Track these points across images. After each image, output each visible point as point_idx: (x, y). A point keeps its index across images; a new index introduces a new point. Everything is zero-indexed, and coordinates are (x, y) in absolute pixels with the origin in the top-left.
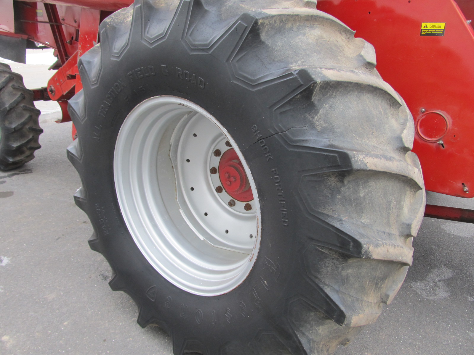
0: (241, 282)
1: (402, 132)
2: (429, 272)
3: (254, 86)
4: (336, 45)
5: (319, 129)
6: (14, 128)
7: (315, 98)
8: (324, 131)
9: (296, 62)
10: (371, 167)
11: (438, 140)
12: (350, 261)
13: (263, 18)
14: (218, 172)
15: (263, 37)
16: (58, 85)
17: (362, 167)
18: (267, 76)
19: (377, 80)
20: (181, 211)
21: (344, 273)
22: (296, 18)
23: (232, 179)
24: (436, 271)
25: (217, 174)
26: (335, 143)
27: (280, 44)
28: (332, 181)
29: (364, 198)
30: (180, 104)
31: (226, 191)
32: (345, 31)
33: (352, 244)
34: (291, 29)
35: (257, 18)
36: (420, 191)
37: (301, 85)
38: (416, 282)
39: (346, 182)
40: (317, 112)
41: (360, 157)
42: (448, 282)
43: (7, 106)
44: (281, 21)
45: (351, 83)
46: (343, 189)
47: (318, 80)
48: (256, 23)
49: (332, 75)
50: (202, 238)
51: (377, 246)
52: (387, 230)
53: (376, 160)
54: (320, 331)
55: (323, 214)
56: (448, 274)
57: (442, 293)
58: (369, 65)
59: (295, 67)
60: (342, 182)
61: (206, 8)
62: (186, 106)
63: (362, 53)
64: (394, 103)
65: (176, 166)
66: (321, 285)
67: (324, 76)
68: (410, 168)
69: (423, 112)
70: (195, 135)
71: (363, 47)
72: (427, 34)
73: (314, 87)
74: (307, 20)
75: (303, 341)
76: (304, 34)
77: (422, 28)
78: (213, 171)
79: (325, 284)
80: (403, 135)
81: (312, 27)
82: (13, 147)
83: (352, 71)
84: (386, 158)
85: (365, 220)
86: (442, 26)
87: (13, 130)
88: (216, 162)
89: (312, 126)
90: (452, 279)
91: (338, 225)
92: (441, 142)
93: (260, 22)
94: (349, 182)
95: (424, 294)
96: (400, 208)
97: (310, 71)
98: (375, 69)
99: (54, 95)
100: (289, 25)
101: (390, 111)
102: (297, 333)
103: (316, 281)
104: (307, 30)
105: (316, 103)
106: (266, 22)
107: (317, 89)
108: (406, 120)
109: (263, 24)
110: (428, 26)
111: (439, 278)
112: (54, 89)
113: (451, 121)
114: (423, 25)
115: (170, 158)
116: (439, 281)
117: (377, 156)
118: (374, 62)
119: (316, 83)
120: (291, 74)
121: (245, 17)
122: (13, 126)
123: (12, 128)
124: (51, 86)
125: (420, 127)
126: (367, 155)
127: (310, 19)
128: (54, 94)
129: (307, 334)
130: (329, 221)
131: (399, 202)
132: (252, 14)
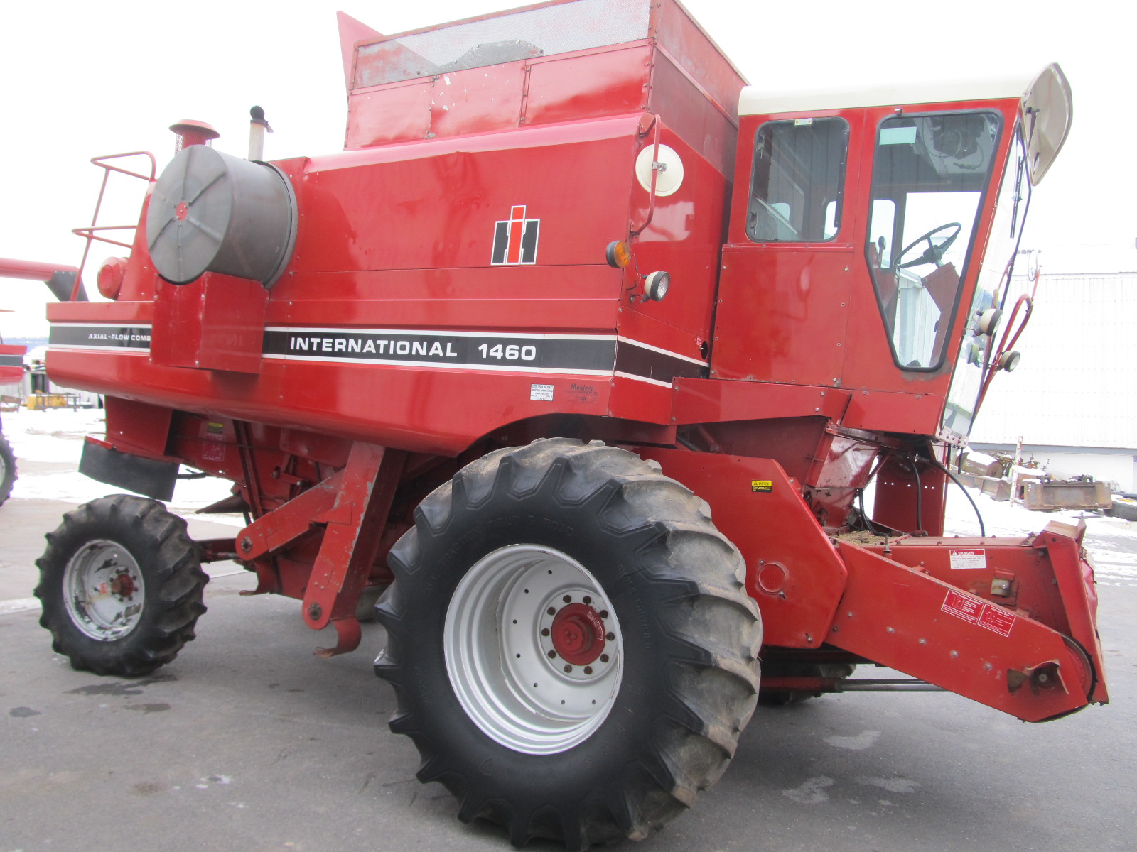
0: (602, 722)
1: (735, 571)
2: (806, 781)
3: (620, 534)
4: (680, 504)
5: (673, 567)
6: (176, 602)
7: (668, 543)
8: (675, 568)
9: (652, 516)
10: (713, 593)
11: (779, 592)
12: (704, 674)
13: (626, 484)
14: (550, 633)
15: (626, 497)
16: (261, 537)
17: (707, 593)
18: (631, 526)
19: (712, 530)
20: (507, 681)
21: (700, 687)
22: (649, 483)
23: (573, 637)
24: (814, 780)
25: (550, 637)
26: (686, 576)
27: (638, 502)
28: (685, 606)
29: (710, 620)
30: (541, 552)
31: (560, 656)
32: (686, 492)
33: (703, 654)
34: (646, 491)
35: (622, 483)
36: (756, 622)
37: (657, 534)
38: (787, 789)
39: (695, 607)
40: (670, 554)
41: (704, 585)
42: (827, 790)
43: (171, 566)
44: (639, 485)
45: (694, 532)
46: (693, 612)
47: (671, 530)
48: (621, 486)
49: (680, 526)
50: (534, 711)
51: (723, 657)
52: (731, 650)
53: (716, 589)
54: (682, 754)
55: (680, 633)
56: (829, 782)
57: (819, 798)
58: (706, 519)
59: (652, 520)
60: (692, 606)
61: (575, 471)
62: (547, 553)
63: (700, 510)
64: (728, 550)
65: (501, 628)
66: (681, 698)
67: (675, 527)
68: (744, 599)
69: (762, 564)
70: (527, 591)
71: (701, 505)
72: (757, 491)
73: (668, 534)
74: (658, 484)
75: (668, 763)
76: (656, 495)
77: (753, 484)
78: (545, 632)
79: (685, 698)
80: (736, 573)
81: (660, 489)
82: (165, 633)
83: (694, 523)
84: (724, 588)
85: (712, 639)
86: (770, 484)
87: (173, 605)
88: (548, 621)
89: (667, 564)
90: (833, 787)
91: (691, 641)
92: (781, 593)
93: (624, 486)
94: (697, 607)
95: (797, 799)
96: (740, 634)
97: (665, 523)
98: (711, 522)
99: (248, 552)
100: (644, 488)
101: (725, 556)
102: (662, 755)
103: (677, 695)
104: (657, 492)
105: (669, 546)
106: (628, 486)
107: (670, 536)
108: (739, 563)
109: (626, 488)
110: (757, 483)
111: (816, 786)
112: (251, 543)
113: (788, 571)
114: (753, 482)
115: (495, 619)
116: (817, 788)
117: (717, 586)
118: (711, 517)
119: (669, 531)
120: (650, 525)
121: (612, 482)
122: (174, 599)
123: (172, 602)
124: (246, 537)
125: (761, 579)
126: (709, 584)
127: (660, 484)
128: (248, 549)
129: (670, 756)
130: (684, 638)
131: (738, 627)
132: (618, 480)
